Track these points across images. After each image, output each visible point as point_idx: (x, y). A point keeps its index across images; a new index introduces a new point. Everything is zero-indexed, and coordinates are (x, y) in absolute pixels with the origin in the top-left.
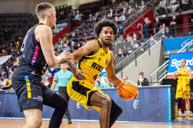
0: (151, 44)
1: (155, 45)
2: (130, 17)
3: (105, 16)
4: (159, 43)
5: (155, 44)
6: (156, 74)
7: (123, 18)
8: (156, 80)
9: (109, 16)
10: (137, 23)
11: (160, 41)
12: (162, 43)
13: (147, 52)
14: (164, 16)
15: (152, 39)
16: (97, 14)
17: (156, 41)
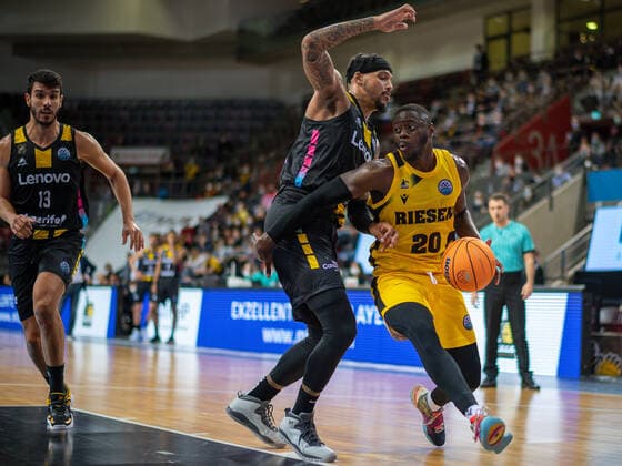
0: (556, 182)
1: (566, 186)
2: (513, 116)
3: (452, 112)
4: (575, 183)
5: (566, 183)
6: (559, 258)
7: (496, 118)
8: (558, 274)
9: (462, 110)
10: (528, 131)
11: (579, 177)
12: (585, 182)
13: (545, 202)
14: (595, 116)
15: (558, 170)
16: (436, 105)
17: (568, 176)
